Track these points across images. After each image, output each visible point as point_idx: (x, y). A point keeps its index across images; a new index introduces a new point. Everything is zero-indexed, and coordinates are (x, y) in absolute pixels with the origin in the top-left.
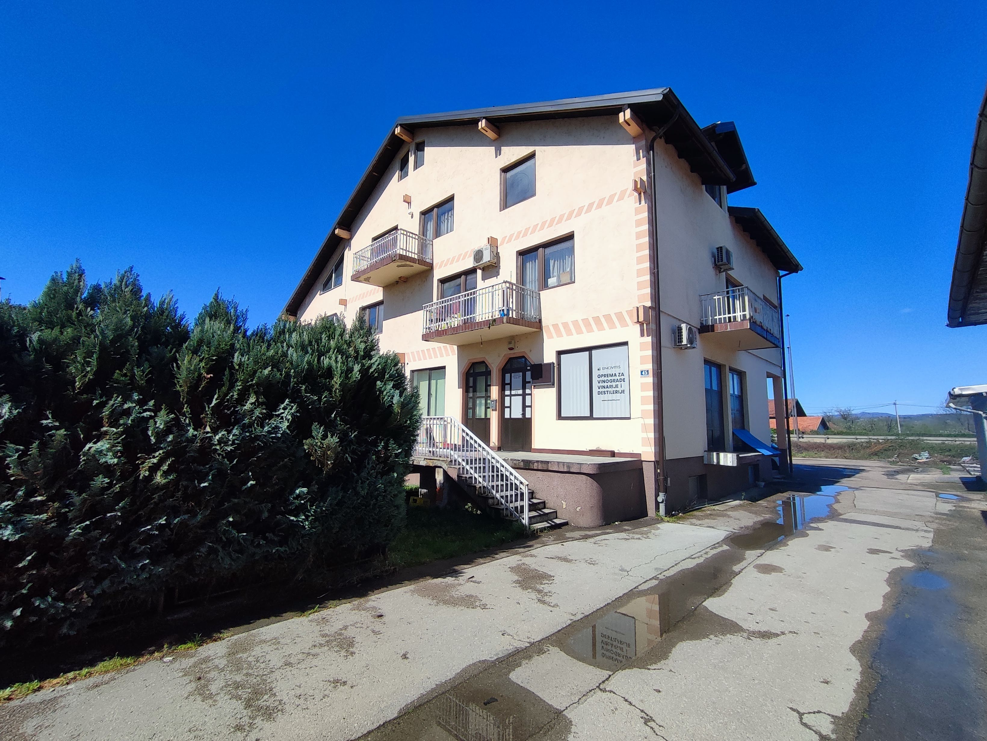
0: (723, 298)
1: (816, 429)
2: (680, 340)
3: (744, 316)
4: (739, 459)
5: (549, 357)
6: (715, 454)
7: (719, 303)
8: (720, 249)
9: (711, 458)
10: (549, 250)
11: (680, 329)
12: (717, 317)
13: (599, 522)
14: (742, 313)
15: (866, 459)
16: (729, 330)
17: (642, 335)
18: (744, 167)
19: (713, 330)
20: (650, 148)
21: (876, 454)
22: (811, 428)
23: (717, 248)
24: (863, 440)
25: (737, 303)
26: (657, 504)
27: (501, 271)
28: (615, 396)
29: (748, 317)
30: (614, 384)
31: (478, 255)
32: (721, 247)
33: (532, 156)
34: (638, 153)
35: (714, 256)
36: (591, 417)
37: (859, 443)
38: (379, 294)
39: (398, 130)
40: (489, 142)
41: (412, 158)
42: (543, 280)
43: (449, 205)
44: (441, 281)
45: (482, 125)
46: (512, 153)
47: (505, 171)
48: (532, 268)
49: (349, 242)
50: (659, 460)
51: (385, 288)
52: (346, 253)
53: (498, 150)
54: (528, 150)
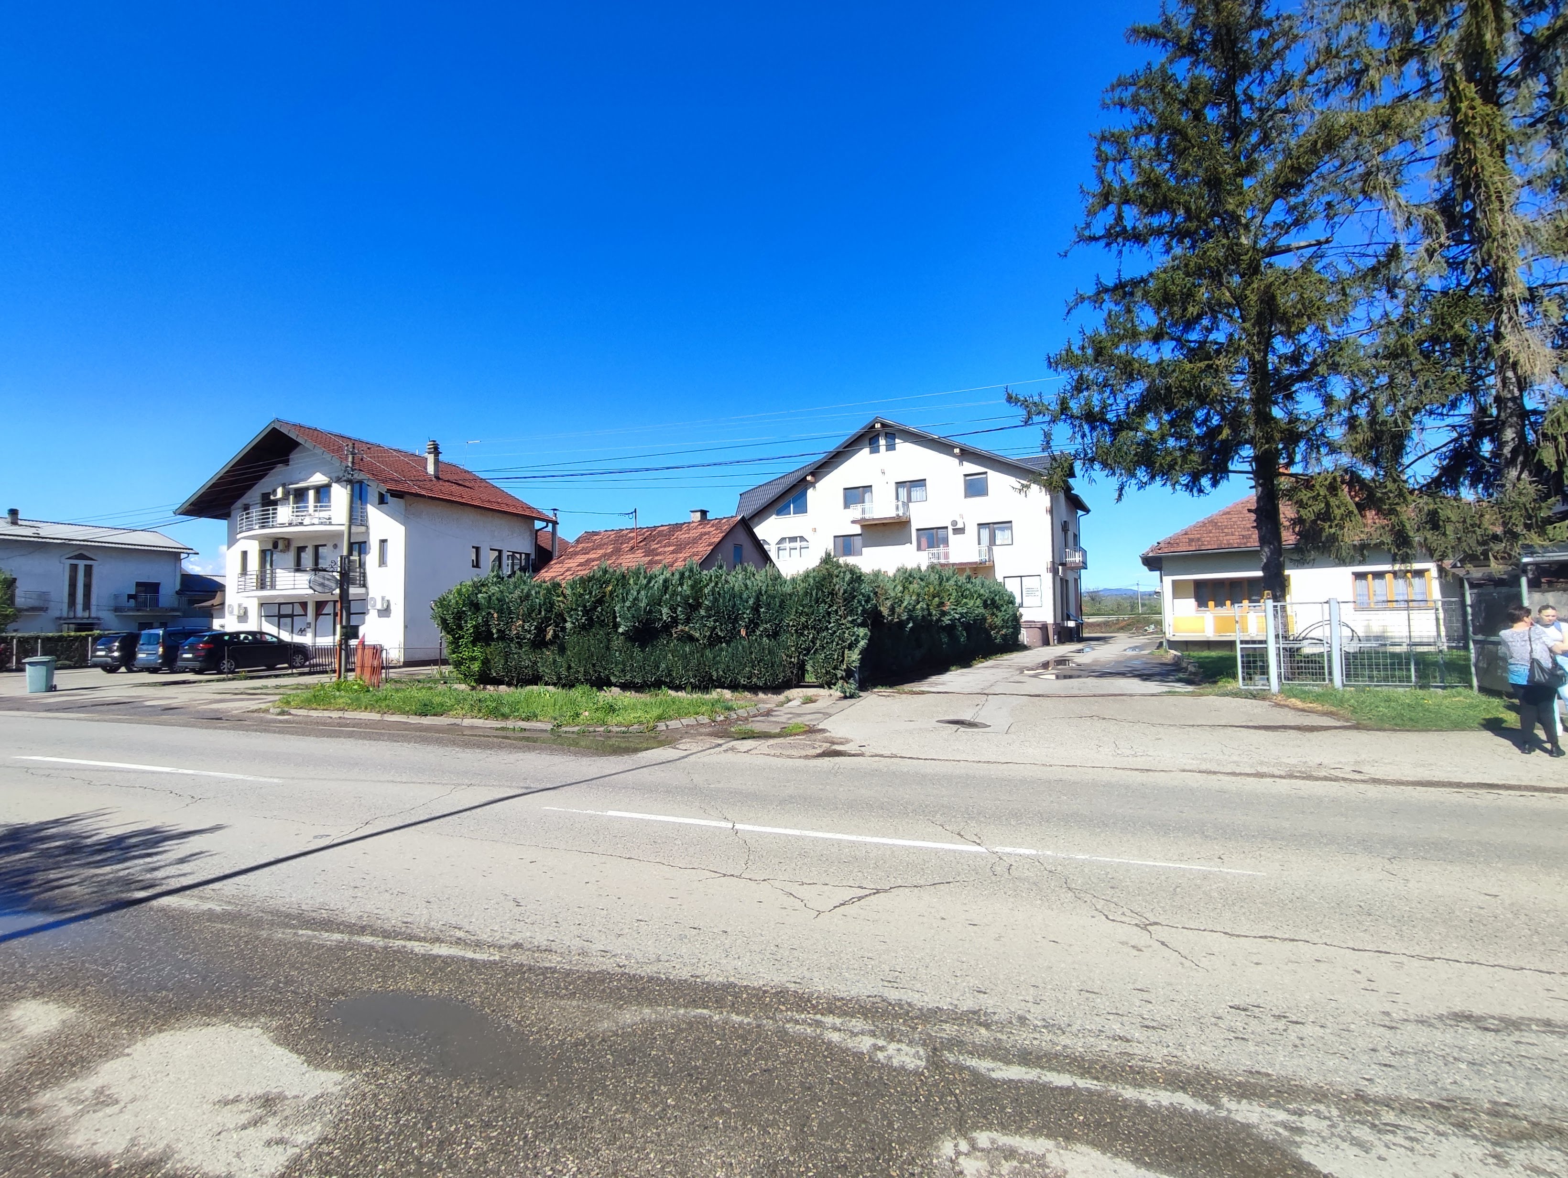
0: (1071, 551)
2: (1059, 573)
4: (1072, 623)
6: (1067, 621)
9: (1066, 623)
10: (995, 526)
11: (1057, 568)
14: (1079, 559)
16: (1073, 566)
17: (1048, 572)
23: (1064, 522)
25: (1077, 554)
26: (1053, 640)
27: (966, 532)
28: (1034, 597)
29: (1081, 561)
30: (1034, 592)
33: (985, 473)
36: (1022, 606)
38: (857, 529)
39: (878, 426)
40: (955, 456)
41: (882, 442)
42: (992, 541)
43: (921, 483)
44: (918, 530)
45: (957, 451)
46: (971, 468)
47: (966, 475)
48: (985, 533)
49: (813, 484)
50: (1055, 623)
51: (863, 527)
52: (810, 492)
53: (961, 462)
54: (982, 470)
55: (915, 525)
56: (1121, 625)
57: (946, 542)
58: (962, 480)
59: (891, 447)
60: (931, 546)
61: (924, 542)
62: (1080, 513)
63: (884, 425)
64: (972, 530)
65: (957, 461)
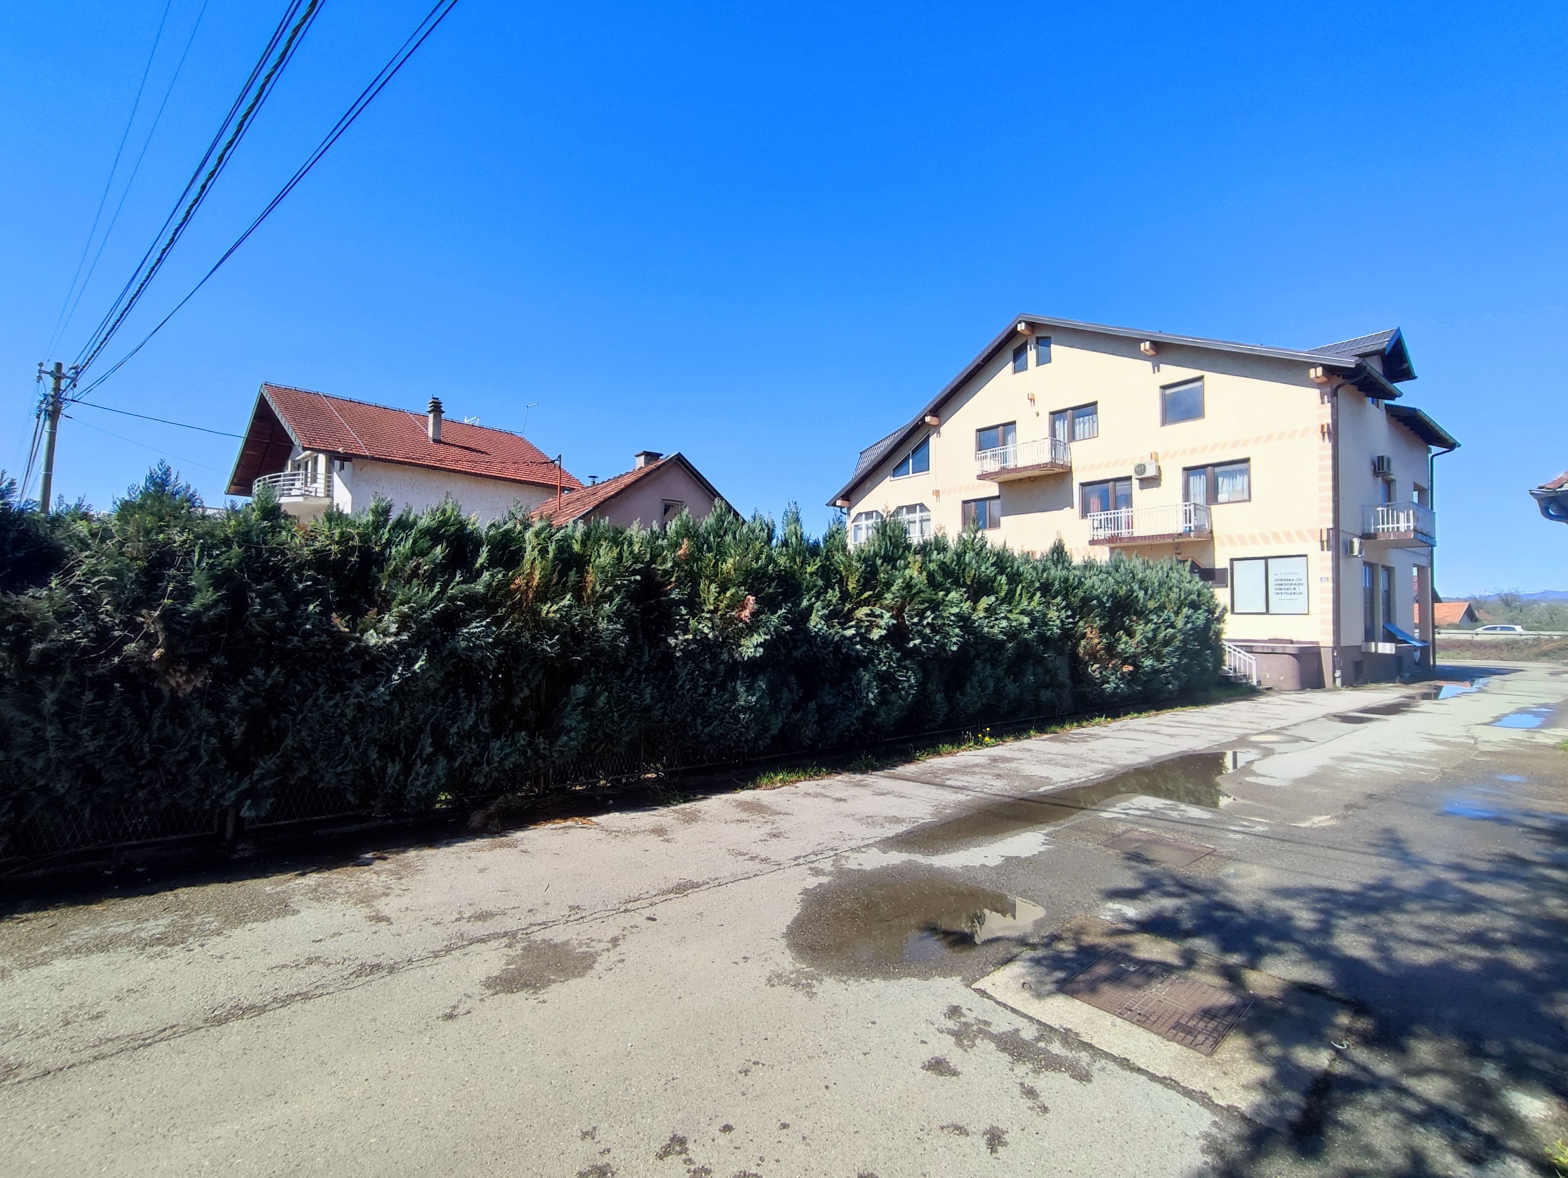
0: (1388, 511)
1: (1457, 620)
2: (1352, 551)
3: (1408, 527)
4: (1396, 648)
5: (1221, 562)
6: (1373, 644)
7: (1383, 516)
8: (1381, 459)
9: (1370, 647)
10: (1217, 470)
11: (1352, 543)
12: (1380, 527)
13: (1298, 687)
14: (1406, 524)
15: (1531, 660)
16: (1392, 538)
17: (1323, 549)
18: (1405, 366)
19: (1375, 538)
20: (1334, 394)
21: (1546, 655)
22: (1450, 620)
23: (1379, 457)
24: (1528, 637)
25: (1402, 515)
26: (1334, 679)
27: (1162, 483)
28: (1293, 596)
29: (1412, 528)
30: (1292, 587)
31: (1140, 469)
32: (1383, 457)
33: (1201, 378)
34: (1322, 398)
35: (1373, 463)
36: (1267, 612)
37: (1523, 640)
38: (992, 489)
39: (1021, 327)
40: (1144, 357)
41: (1031, 355)
42: (1212, 495)
43: (1089, 409)
44: (1083, 485)
45: (1145, 346)
46: (1173, 373)
47: (1164, 388)
48: (1199, 485)
49: (936, 428)
50: (1337, 646)
51: (1002, 484)
52: (933, 440)
53: (1156, 367)
54: (1196, 373)
55: (1078, 478)
56: (1545, 648)
57: (1127, 501)
58: (1157, 394)
59: (1043, 360)
60: (1105, 508)
61: (1095, 502)
62: (1435, 449)
63: (1031, 325)
64: (1173, 480)
65: (1148, 365)
